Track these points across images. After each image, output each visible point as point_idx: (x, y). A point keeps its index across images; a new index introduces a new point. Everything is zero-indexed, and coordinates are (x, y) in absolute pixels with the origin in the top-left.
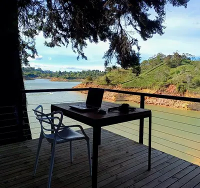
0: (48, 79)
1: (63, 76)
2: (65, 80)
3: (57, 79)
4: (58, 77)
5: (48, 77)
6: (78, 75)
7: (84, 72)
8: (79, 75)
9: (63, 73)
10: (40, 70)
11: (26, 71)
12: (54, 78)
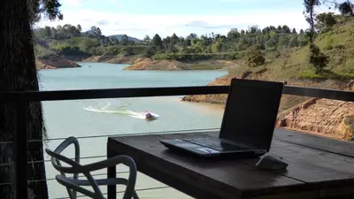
0: (120, 62)
1: (168, 53)
2: (174, 64)
3: (146, 61)
4: (150, 55)
5: (121, 56)
6: (214, 47)
7: (234, 35)
8: (220, 48)
9: (168, 40)
10: (96, 34)
11: (56, 38)
12: (138, 60)
